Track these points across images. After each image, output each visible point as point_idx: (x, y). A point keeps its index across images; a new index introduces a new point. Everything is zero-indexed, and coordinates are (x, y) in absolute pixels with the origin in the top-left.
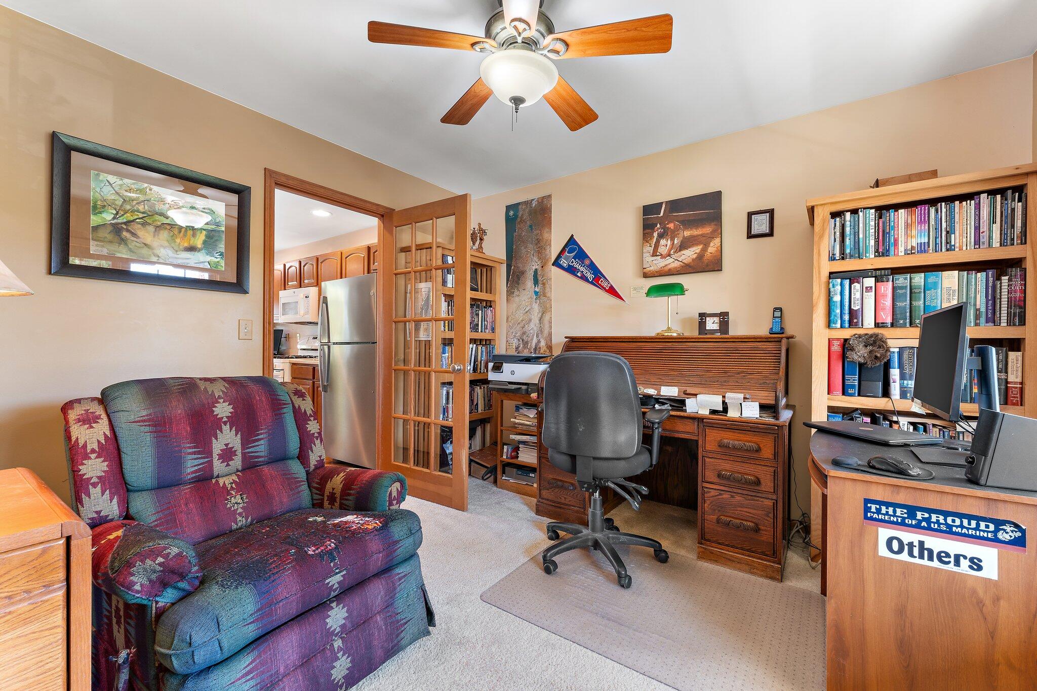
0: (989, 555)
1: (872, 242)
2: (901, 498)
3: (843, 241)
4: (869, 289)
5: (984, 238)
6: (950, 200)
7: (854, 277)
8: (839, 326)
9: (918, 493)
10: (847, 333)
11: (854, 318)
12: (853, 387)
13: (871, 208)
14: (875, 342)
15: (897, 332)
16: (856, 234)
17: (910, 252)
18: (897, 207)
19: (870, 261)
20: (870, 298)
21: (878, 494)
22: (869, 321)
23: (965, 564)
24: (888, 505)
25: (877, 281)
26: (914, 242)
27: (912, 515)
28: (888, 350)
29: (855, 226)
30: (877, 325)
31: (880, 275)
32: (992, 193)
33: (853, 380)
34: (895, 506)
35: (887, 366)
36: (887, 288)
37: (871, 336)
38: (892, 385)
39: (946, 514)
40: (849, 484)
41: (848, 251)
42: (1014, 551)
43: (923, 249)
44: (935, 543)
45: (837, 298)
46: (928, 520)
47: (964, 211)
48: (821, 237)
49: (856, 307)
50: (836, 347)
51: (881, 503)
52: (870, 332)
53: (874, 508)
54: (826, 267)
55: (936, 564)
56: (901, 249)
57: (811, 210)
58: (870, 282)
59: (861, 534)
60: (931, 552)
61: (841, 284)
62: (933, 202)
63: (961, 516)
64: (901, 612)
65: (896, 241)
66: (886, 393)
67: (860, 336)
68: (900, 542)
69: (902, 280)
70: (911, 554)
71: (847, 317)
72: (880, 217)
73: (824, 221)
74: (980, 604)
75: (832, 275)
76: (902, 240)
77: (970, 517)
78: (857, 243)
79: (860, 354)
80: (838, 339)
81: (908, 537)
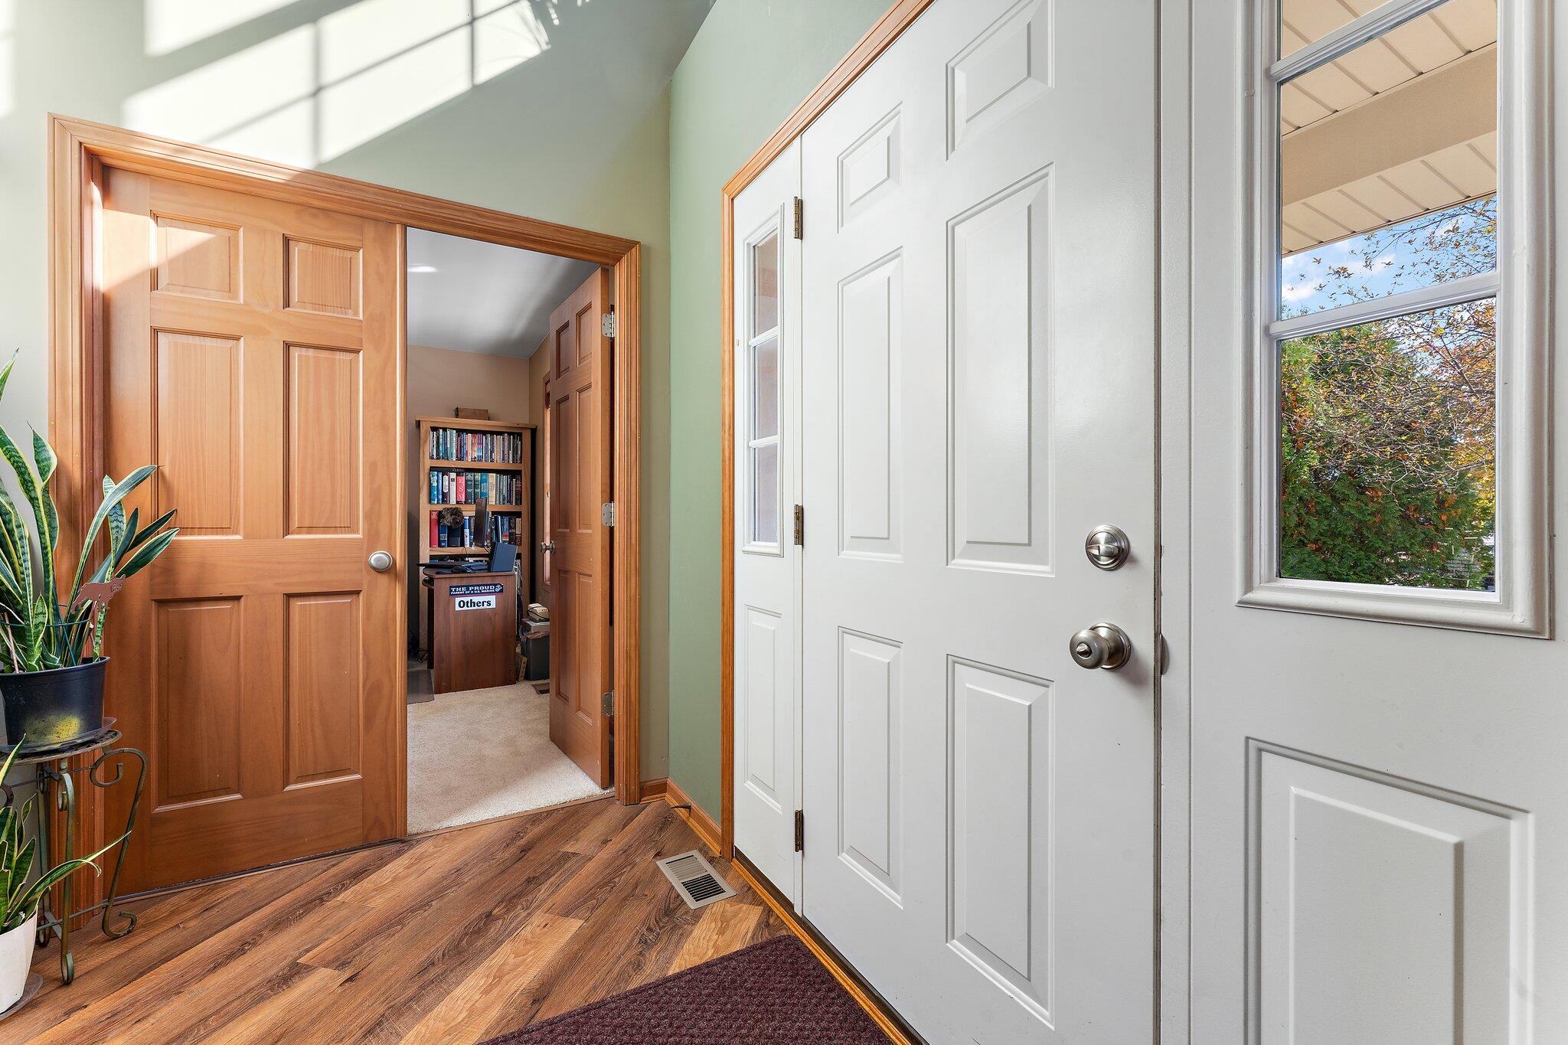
0: (492, 599)
1: (455, 451)
2: (464, 583)
3: (438, 448)
4: (453, 480)
5: (506, 458)
6: (492, 433)
7: (445, 471)
8: (436, 502)
9: (470, 579)
10: (441, 507)
11: (445, 497)
12: (444, 541)
13: (454, 429)
14: (456, 513)
15: (468, 507)
16: (446, 444)
17: (473, 460)
18: (468, 431)
19: (453, 462)
20: (453, 485)
21: (455, 582)
22: (453, 501)
23: (485, 604)
24: (459, 587)
25: (457, 475)
26: (476, 455)
27: (468, 590)
28: (463, 518)
29: (445, 438)
30: (457, 502)
31: (460, 472)
32: (510, 434)
33: (445, 537)
34: (462, 586)
35: (463, 527)
36: (462, 480)
37: (455, 509)
38: (465, 538)
39: (479, 586)
40: (443, 580)
41: (441, 454)
42: (500, 595)
43: (480, 459)
44: (476, 599)
45: (435, 484)
46: (473, 590)
47: (498, 439)
48: (425, 442)
49: (446, 491)
50: (434, 516)
51: (456, 587)
52: (454, 507)
53: (453, 589)
54: (427, 463)
55: (476, 607)
56: (470, 458)
57: (418, 424)
58: (453, 475)
59: (448, 603)
60: (474, 603)
61: (437, 475)
62: (484, 433)
63: (484, 585)
64: (464, 633)
65: (467, 452)
66: (462, 544)
67: (448, 509)
68: (464, 602)
69: (470, 476)
70: (468, 606)
71: (440, 497)
72: (459, 436)
73: (427, 432)
74: (490, 618)
75: (432, 469)
76: (470, 451)
77: (487, 585)
78: (446, 450)
79: (448, 520)
80: (436, 511)
81: (466, 599)
